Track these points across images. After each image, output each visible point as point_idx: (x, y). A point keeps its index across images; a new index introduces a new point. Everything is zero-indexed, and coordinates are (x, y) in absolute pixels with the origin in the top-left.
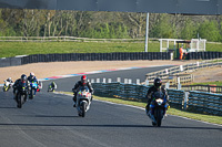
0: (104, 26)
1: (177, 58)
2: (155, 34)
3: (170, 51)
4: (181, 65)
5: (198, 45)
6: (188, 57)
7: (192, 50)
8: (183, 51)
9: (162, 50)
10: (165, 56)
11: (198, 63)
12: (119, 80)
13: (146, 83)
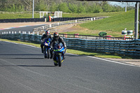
0: (12, 6)
1: (48, 21)
2: (37, 9)
3: (45, 17)
4: (50, 24)
5: (58, 14)
6: (53, 20)
7: (55, 17)
8: (51, 17)
9: (41, 17)
10: (42, 20)
11: (58, 23)
12: (20, 32)
13: (33, 34)
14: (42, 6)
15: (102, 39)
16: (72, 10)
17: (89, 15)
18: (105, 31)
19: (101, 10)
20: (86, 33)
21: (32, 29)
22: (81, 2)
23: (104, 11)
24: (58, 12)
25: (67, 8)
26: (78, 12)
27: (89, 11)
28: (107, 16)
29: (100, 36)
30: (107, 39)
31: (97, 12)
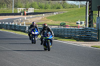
1: (24, 15)
2: (16, 7)
3: (21, 12)
4: (25, 17)
5: (31, 10)
6: (27, 14)
7: (29, 12)
9: (19, 12)
10: (20, 14)
11: (31, 16)
12: (4, 23)
13: (13, 24)
14: (19, 4)
15: (62, 27)
16: (41, 7)
17: (53, 10)
18: (64, 22)
19: (61, 7)
20: (51, 23)
21: (12, 21)
22: (47, 2)
23: (64, 7)
24: (31, 9)
25: (37, 6)
26: (45, 8)
27: (53, 8)
28: (66, 11)
29: (61, 25)
30: (66, 28)
31: (58, 8)
